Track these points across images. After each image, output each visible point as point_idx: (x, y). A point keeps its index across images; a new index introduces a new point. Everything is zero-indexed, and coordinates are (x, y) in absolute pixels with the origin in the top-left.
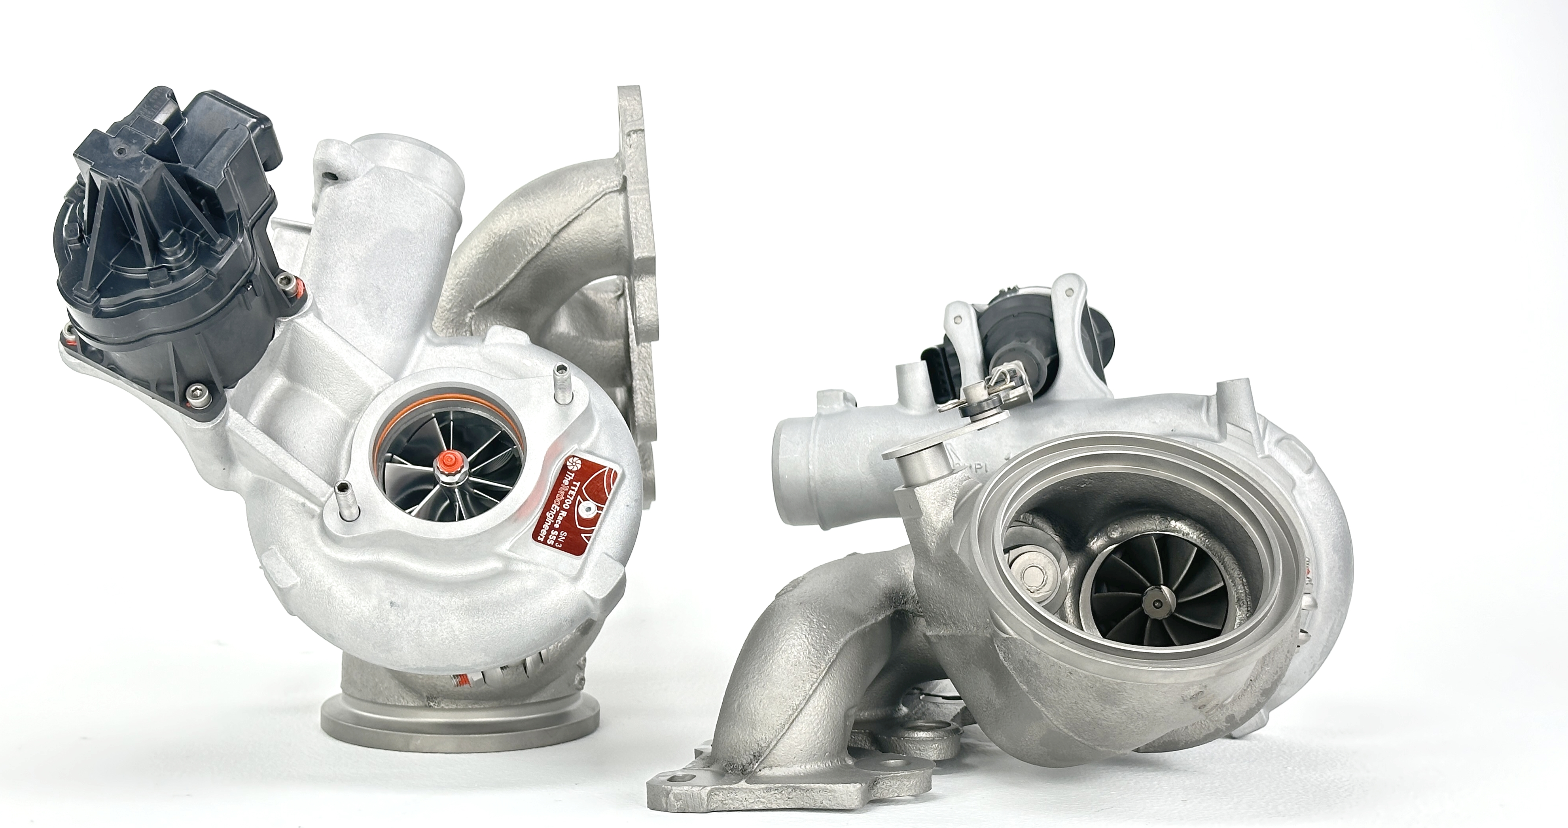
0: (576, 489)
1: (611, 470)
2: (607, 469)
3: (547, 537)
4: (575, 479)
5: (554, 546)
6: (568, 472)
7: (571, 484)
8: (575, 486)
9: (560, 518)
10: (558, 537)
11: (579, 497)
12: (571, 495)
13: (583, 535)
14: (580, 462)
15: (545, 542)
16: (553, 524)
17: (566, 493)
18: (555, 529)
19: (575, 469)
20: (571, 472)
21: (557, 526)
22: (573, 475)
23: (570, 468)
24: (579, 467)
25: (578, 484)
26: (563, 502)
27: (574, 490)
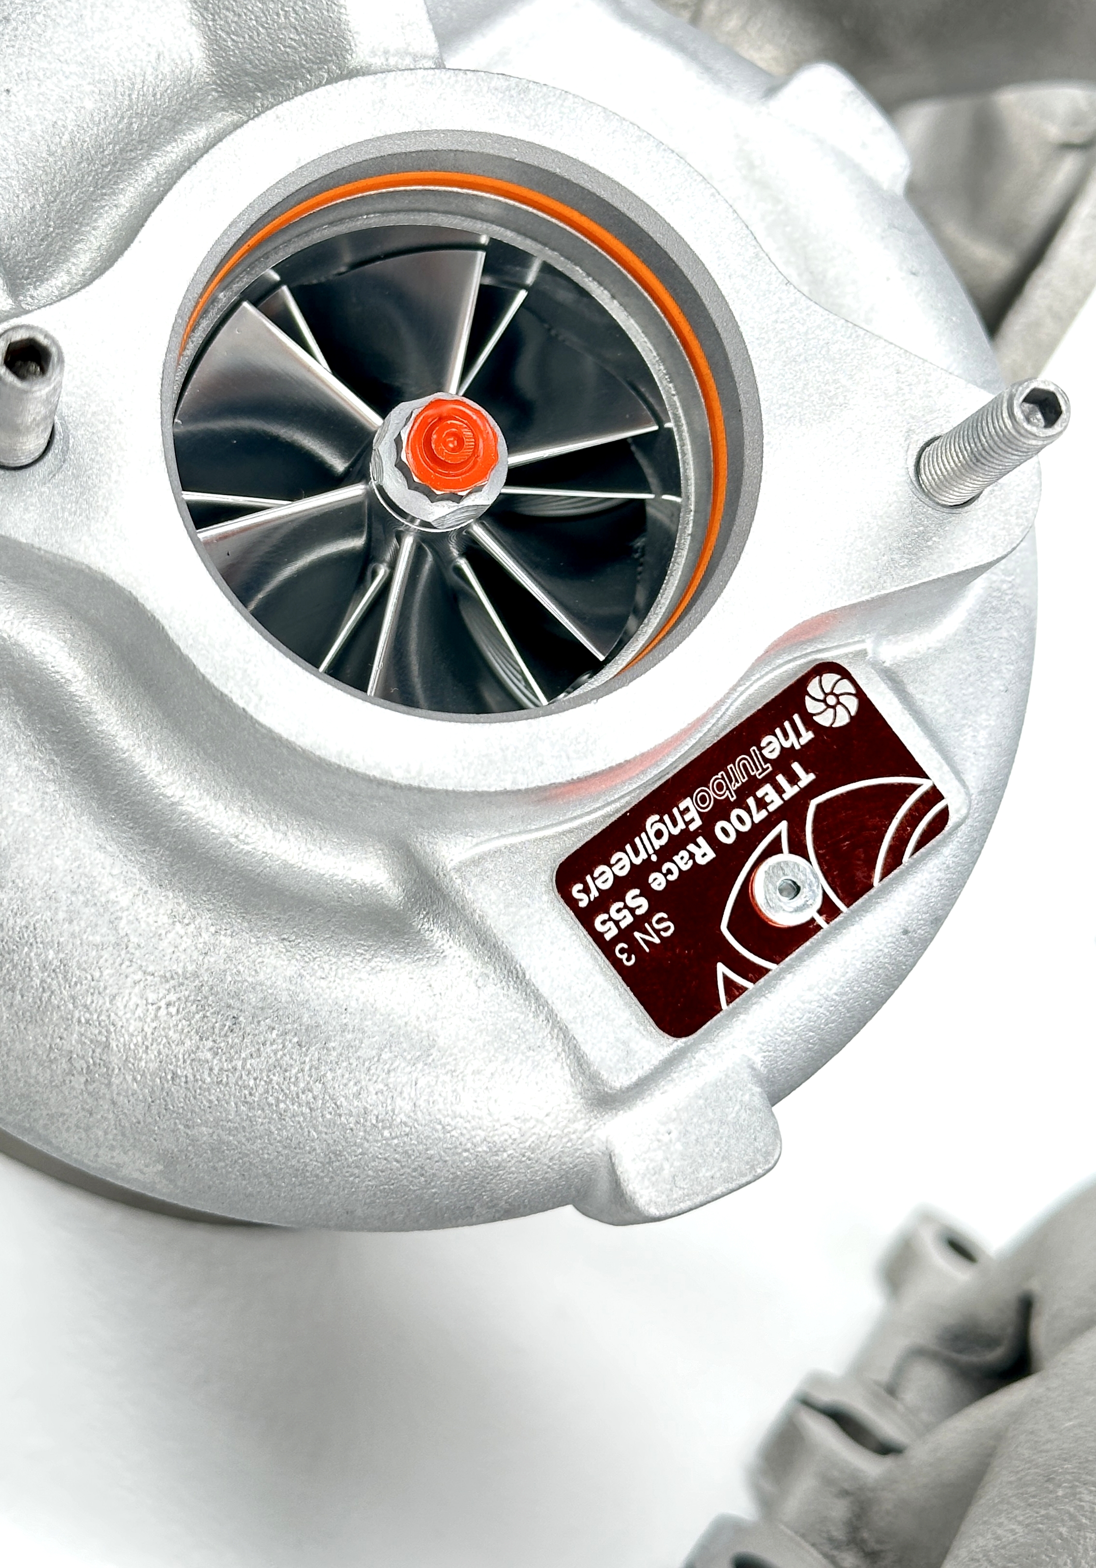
0: (790, 791)
1: (934, 795)
2: (925, 785)
3: (602, 903)
4: (805, 756)
5: (606, 947)
6: (796, 717)
7: (783, 763)
8: (793, 779)
9: (682, 862)
10: (639, 922)
11: (782, 827)
12: (762, 804)
13: (721, 969)
14: (853, 704)
15: (585, 917)
16: (649, 867)
17: (751, 786)
18: (647, 892)
19: (824, 720)
20: (809, 721)
21: (658, 882)
22: (807, 736)
23: (811, 706)
24: (843, 720)
25: (806, 779)
26: (722, 810)
27: (780, 791)
